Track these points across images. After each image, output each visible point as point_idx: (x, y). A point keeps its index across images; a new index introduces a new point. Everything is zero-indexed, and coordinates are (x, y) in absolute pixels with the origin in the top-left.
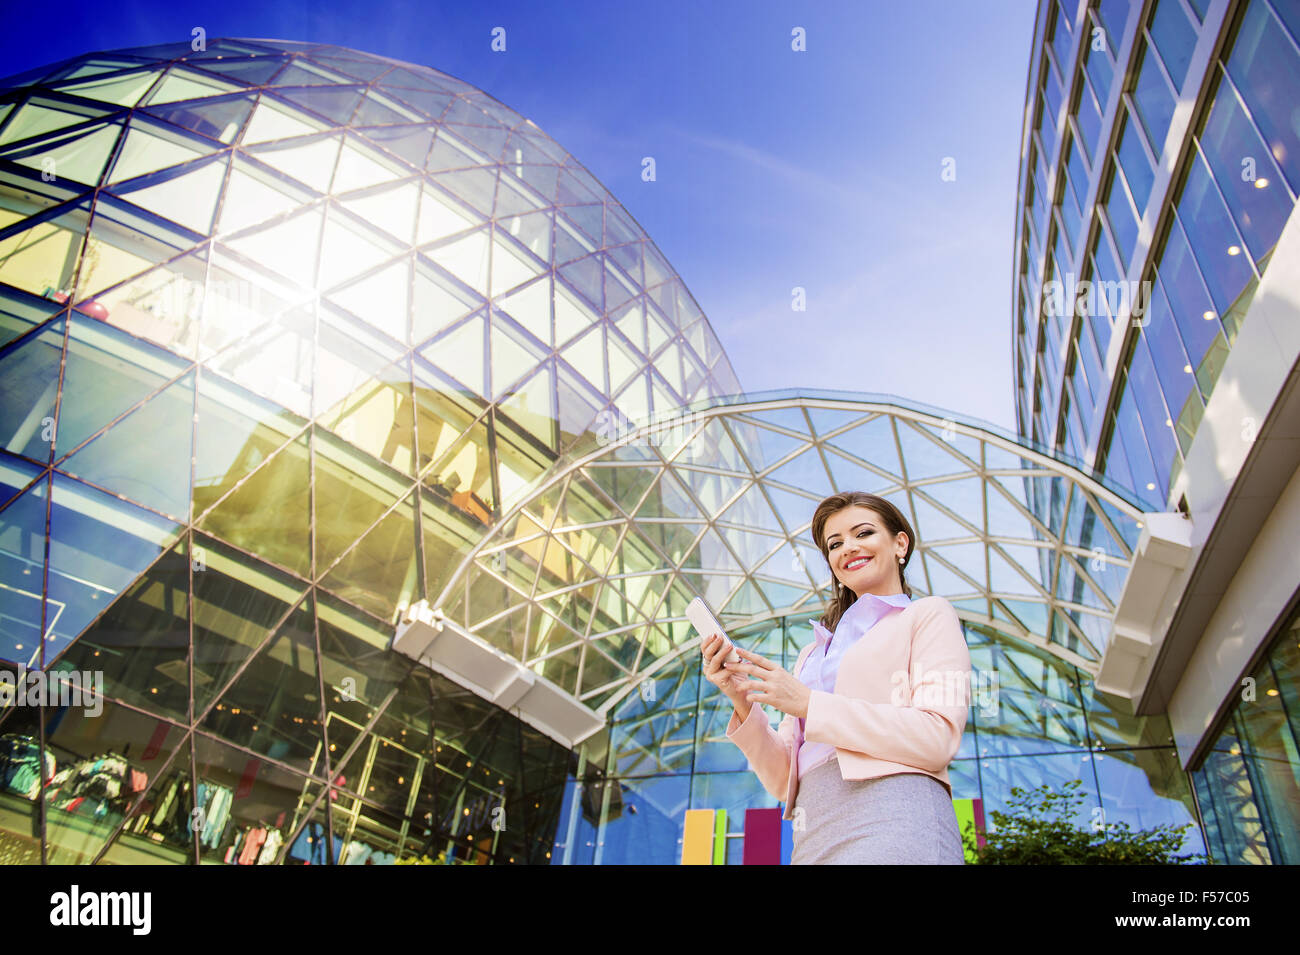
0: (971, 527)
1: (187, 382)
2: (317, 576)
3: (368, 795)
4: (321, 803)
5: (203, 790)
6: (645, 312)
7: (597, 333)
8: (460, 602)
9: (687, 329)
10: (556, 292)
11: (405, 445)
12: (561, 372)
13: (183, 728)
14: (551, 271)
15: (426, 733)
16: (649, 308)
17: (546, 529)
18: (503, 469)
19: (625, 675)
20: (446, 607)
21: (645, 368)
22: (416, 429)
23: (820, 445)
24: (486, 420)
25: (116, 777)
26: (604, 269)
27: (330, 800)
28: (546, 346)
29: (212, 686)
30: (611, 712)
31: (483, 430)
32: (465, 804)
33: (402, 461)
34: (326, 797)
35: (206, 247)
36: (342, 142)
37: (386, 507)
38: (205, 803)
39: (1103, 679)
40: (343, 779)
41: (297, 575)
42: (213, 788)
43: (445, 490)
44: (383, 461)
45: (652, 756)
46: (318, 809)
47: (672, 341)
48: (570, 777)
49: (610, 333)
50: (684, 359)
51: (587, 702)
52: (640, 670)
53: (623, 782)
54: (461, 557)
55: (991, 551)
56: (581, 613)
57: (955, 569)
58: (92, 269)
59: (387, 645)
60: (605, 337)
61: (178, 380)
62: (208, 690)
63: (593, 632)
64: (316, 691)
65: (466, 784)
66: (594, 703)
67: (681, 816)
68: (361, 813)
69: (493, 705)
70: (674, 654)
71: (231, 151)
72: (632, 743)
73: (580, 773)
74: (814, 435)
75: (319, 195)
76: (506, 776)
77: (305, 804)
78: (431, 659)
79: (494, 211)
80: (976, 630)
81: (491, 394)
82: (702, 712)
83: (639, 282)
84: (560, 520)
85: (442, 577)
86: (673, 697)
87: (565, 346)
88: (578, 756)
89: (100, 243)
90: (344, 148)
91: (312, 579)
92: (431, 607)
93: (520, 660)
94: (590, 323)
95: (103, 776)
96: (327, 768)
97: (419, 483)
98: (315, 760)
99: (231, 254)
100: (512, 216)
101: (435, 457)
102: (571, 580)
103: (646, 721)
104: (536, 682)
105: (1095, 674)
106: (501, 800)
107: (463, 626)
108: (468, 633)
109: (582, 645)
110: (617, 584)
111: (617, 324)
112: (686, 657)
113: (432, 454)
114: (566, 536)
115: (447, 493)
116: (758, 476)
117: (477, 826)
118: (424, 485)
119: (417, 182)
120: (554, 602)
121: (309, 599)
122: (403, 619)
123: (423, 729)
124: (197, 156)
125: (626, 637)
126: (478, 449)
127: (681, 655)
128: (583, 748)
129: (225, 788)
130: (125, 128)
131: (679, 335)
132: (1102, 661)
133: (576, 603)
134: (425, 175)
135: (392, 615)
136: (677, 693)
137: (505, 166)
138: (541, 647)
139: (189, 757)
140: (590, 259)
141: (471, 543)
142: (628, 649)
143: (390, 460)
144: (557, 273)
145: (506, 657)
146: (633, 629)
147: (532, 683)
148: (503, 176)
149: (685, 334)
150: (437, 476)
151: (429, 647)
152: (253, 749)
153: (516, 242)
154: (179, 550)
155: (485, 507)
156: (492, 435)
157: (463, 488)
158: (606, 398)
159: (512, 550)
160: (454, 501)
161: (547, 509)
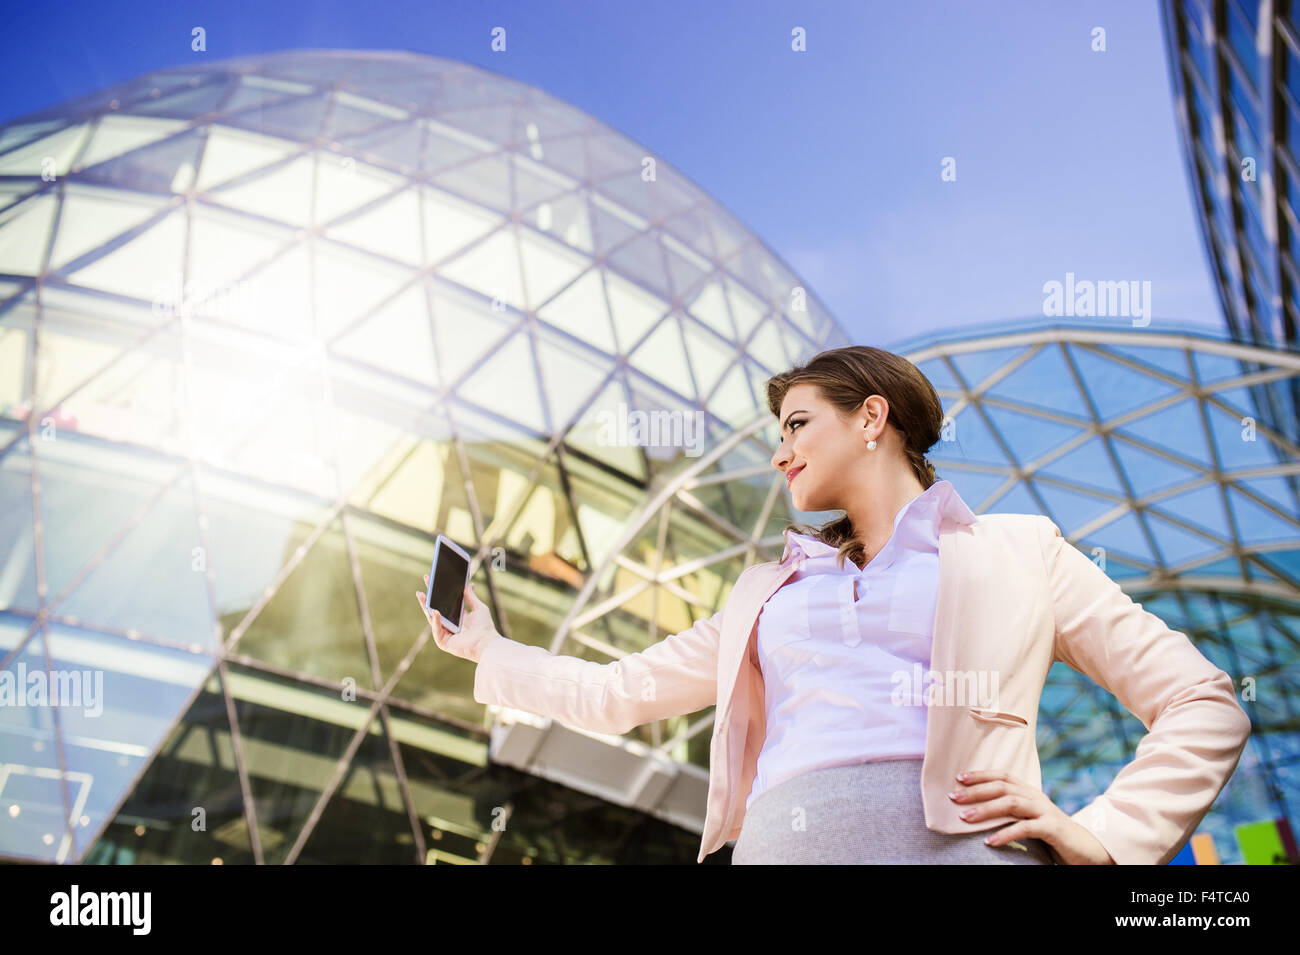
1: (184, 483)
2: (383, 689)
6: (725, 289)
7: (670, 326)
9: (781, 298)
10: (609, 286)
11: (460, 506)
12: (636, 383)
14: (598, 261)
16: (730, 283)
17: (651, 577)
18: (586, 514)
21: (739, 357)
22: (469, 486)
24: (554, 458)
26: (663, 248)
28: (609, 354)
29: (283, 847)
31: (552, 473)
33: (460, 528)
35: (178, 318)
36: (317, 161)
41: (358, 690)
43: (519, 553)
49: (688, 323)
57: (1188, 525)
59: (485, 758)
60: (681, 328)
61: (175, 482)
62: (277, 849)
64: (409, 830)
69: (631, 811)
71: (189, 199)
74: (967, 390)
75: (300, 229)
78: (542, 765)
79: (514, 203)
81: (553, 425)
83: (711, 252)
84: (668, 564)
87: (634, 349)
90: (320, 166)
91: (377, 692)
93: (653, 747)
94: (659, 315)
97: (486, 552)
100: (538, 205)
104: (679, 770)
111: (693, 311)
113: (494, 512)
114: (681, 581)
115: (522, 557)
119: (415, 189)
121: (379, 717)
122: (497, 723)
124: (149, 213)
126: (551, 495)
130: (61, 197)
131: (773, 309)
134: (420, 179)
135: (483, 720)
137: (516, 146)
138: (676, 724)
140: (644, 237)
141: (561, 612)
143: (446, 530)
144: (607, 261)
145: (635, 746)
147: (675, 773)
148: (519, 161)
149: (780, 305)
150: (506, 539)
151: (537, 750)
153: (549, 235)
154: (214, 687)
155: (573, 565)
156: (565, 477)
157: (541, 548)
158: (696, 404)
159: (615, 612)
160: (532, 566)
161: (650, 553)
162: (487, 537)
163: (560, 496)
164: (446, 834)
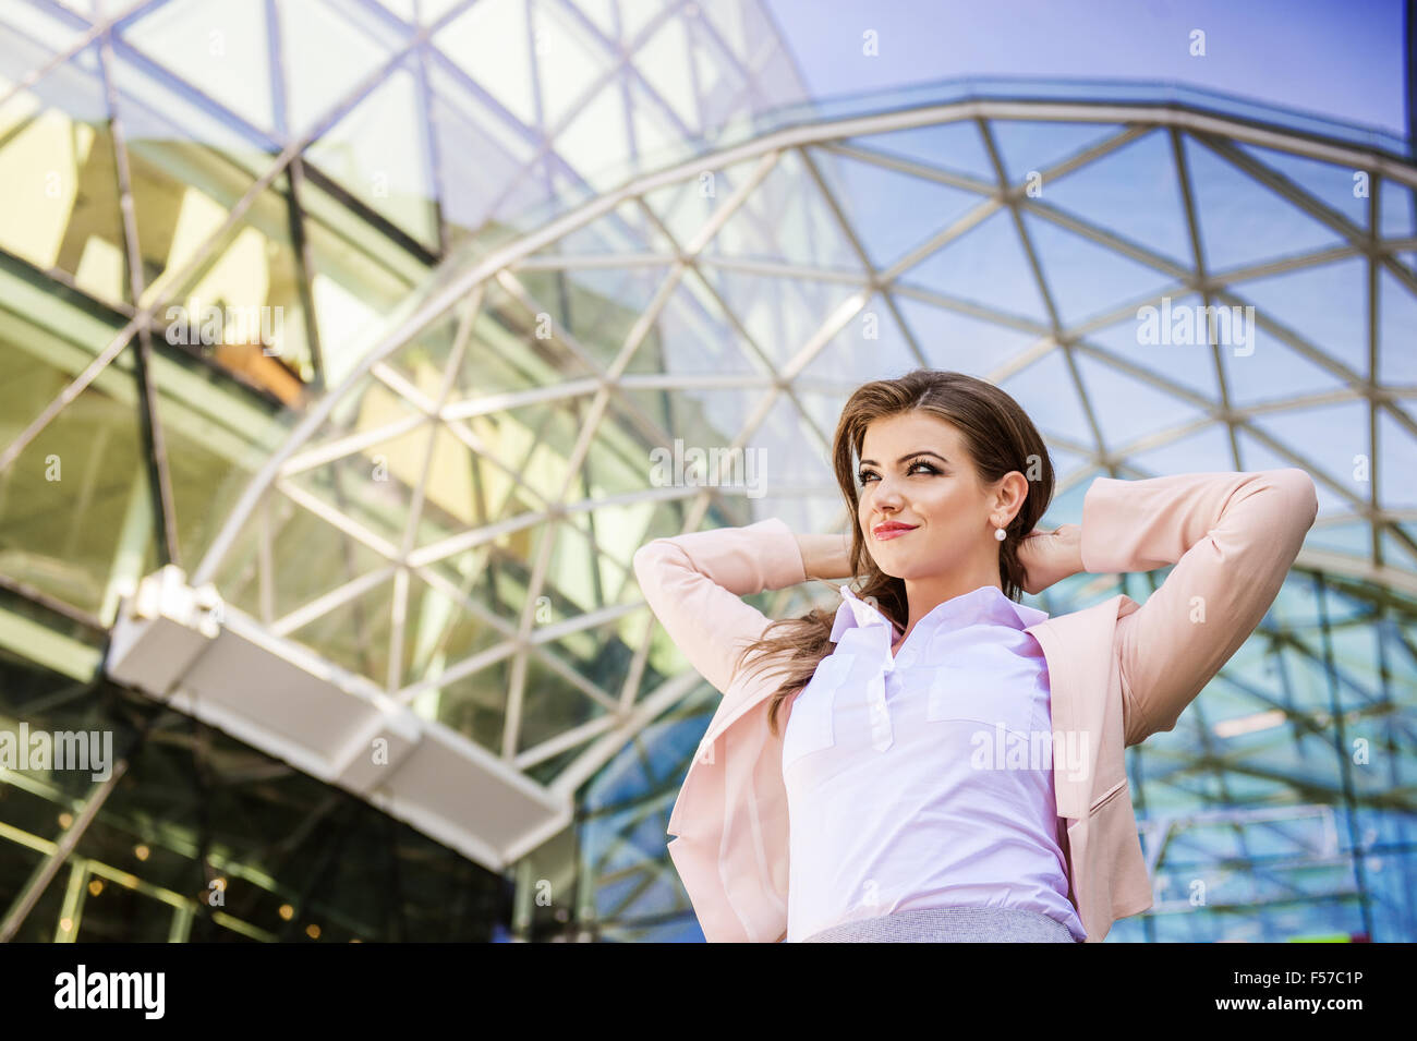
8: (249, 572)
11: (107, 238)
12: (438, 80)
15: (190, 851)
17: (430, 408)
18: (324, 290)
19: (607, 712)
20: (221, 581)
21: (619, 69)
22: (128, 203)
23: (1016, 204)
24: (281, 183)
30: (582, 791)
31: (278, 207)
33: (100, 273)
37: (71, 376)
44: (56, 273)
47: (672, 10)
48: (499, 927)
50: (700, 53)
51: (532, 772)
52: (639, 699)
53: (610, 932)
54: (245, 476)
55: (1383, 417)
56: (508, 589)
59: (95, 672)
66: (546, 772)
69: (334, 790)
72: (628, 856)
73: (524, 920)
74: (1004, 183)
78: (194, 695)
80: (1346, 590)
81: (287, 126)
84: (456, 395)
85: (206, 521)
87: (444, 21)
88: (515, 886)
92: (188, 583)
93: (385, 687)
97: (142, 322)
101: (173, 266)
102: (483, 519)
103: (655, 808)
104: (424, 735)
107: (261, 623)
108: (273, 637)
109: (514, 656)
110: (582, 521)
113: (166, 257)
114: (469, 422)
116: (881, 279)
118: (156, 327)
120: (448, 568)
122: (128, 610)
123: (183, 842)
125: (603, 637)
126: (266, 246)
128: (526, 869)
133: (497, 570)
135: (100, 605)
138: (428, 662)
141: (262, 446)
142: (609, 662)
143: (74, 273)
145: (356, 685)
146: (615, 619)
147: (415, 737)
151: (189, 669)
155: (290, 371)
156: (296, 216)
158: (537, 136)
159: (354, 459)
160: (223, 360)
161: (426, 372)
162: (149, 297)
163: (284, 250)
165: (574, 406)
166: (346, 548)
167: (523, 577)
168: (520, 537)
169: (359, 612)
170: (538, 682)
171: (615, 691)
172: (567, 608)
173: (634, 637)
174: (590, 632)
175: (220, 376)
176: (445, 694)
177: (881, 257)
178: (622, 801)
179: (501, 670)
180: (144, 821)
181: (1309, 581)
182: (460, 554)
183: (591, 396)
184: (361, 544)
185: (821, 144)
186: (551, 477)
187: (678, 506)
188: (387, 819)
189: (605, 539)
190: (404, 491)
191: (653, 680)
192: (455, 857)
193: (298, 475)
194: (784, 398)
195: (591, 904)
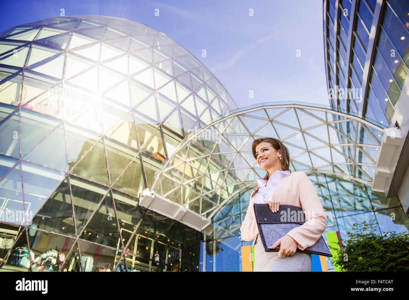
0: (324, 142)
1: (61, 127)
2: (112, 185)
3: (137, 254)
4: (122, 258)
5: (83, 258)
6: (206, 89)
7: (191, 97)
8: (159, 188)
9: (220, 93)
10: (177, 86)
11: (135, 140)
12: (182, 111)
13: (74, 239)
14: (174, 78)
15: (153, 232)
16: (207, 87)
17: (184, 160)
18: (167, 144)
19: (215, 206)
20: (154, 190)
21: (208, 107)
22: (137, 134)
23: (271, 121)
24: (159, 129)
25: (55, 257)
26: (191, 76)
27: (125, 257)
28: (176, 103)
29: (82, 225)
30: (212, 218)
31: (159, 132)
32: (169, 253)
33: (134, 144)
34: (124, 256)
35: (62, 83)
36: (101, 45)
37: (131, 160)
38: (84, 262)
39: (374, 187)
40: (128, 250)
41: (105, 185)
42: (87, 257)
43: (149, 152)
44: (128, 145)
45: (227, 231)
46: (122, 260)
47: (216, 97)
48: (201, 241)
49: (196, 97)
50: (220, 103)
51: (204, 216)
52: (220, 203)
53: (219, 240)
55: (332, 149)
56: (198, 187)
57: (320, 157)
58: (26, 94)
59: (137, 205)
60: (194, 98)
61: (58, 127)
62: (81, 226)
63: (203, 193)
64: (116, 223)
65: (168, 247)
67: (240, 249)
68: (135, 260)
69: (174, 220)
70: (230, 197)
71: (66, 51)
72: (220, 228)
73: (205, 239)
74: (269, 118)
75: (96, 62)
76: (181, 243)
77: (117, 259)
78: (152, 207)
79: (153, 61)
80: (329, 177)
81: (160, 120)
82: (242, 215)
83: (203, 79)
84: (188, 158)
85: (152, 180)
86: (232, 211)
87: (182, 102)
88: (203, 234)
89: (27, 86)
90: (102, 46)
91: (110, 186)
92: (150, 190)
93: (181, 204)
94: (188, 94)
95: (50, 258)
96: (123, 246)
97: (140, 151)
98: (118, 245)
99: (70, 84)
100: (159, 63)
101: (145, 142)
102: (193, 177)
103: (224, 220)
104: (187, 211)
105: (371, 186)
106: (180, 251)
107: (161, 195)
108: (163, 197)
109: (200, 198)
110: (209, 176)
111: (198, 94)
112: (234, 198)
113: (143, 141)
114: (190, 162)
115: (149, 153)
116: (252, 134)
117: (173, 261)
118: (142, 152)
119: (127, 55)
120: (189, 185)
121: (110, 192)
122: (141, 195)
123: (152, 231)
124: (55, 54)
125: (214, 194)
126: (158, 139)
127: (233, 197)
128: (205, 231)
129: (90, 257)
130: (30, 48)
131: (218, 95)
132: (374, 181)
133: (196, 184)
134: (128, 52)
135: (137, 195)
136: (233, 210)
137: (154, 47)
138: (187, 200)
139: (78, 248)
140: (186, 73)
141: (160, 169)
142: (215, 197)
143: (130, 145)
144: (176, 79)
145: (177, 204)
146: (215, 191)
147: (186, 212)
148: (155, 50)
149: (219, 95)
150: (146, 148)
151: (151, 203)
152: (98, 243)
153: (162, 70)
154: (66, 181)
155: (162, 156)
156: (162, 133)
157: (155, 151)
158: (197, 118)
159: (173, 169)
160: (153, 156)
161: (183, 155)
162: (141, 147)
163: (161, 139)
164: (126, 224)
165: (206, 158)
166: (173, 183)
167: (200, 185)
168: (199, 179)
169: (176, 193)
170: (204, 201)
171: (216, 202)
172: (208, 190)
173: (218, 193)
174: (211, 193)
175: (152, 158)
176: (190, 204)
177: (251, 131)
178: (219, 219)
179: (198, 200)
180: (146, 227)
181: (324, 175)
182: (190, 182)
183: (208, 156)
184: (175, 182)
185: (240, 115)
186: (203, 169)
187: (223, 172)
188: (182, 224)
189: (213, 178)
190: (181, 173)
191: (222, 200)
192: (194, 230)
193: (165, 172)
194: (238, 154)
195: (216, 236)
